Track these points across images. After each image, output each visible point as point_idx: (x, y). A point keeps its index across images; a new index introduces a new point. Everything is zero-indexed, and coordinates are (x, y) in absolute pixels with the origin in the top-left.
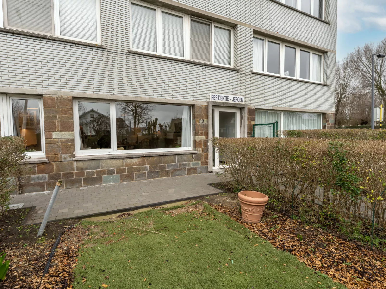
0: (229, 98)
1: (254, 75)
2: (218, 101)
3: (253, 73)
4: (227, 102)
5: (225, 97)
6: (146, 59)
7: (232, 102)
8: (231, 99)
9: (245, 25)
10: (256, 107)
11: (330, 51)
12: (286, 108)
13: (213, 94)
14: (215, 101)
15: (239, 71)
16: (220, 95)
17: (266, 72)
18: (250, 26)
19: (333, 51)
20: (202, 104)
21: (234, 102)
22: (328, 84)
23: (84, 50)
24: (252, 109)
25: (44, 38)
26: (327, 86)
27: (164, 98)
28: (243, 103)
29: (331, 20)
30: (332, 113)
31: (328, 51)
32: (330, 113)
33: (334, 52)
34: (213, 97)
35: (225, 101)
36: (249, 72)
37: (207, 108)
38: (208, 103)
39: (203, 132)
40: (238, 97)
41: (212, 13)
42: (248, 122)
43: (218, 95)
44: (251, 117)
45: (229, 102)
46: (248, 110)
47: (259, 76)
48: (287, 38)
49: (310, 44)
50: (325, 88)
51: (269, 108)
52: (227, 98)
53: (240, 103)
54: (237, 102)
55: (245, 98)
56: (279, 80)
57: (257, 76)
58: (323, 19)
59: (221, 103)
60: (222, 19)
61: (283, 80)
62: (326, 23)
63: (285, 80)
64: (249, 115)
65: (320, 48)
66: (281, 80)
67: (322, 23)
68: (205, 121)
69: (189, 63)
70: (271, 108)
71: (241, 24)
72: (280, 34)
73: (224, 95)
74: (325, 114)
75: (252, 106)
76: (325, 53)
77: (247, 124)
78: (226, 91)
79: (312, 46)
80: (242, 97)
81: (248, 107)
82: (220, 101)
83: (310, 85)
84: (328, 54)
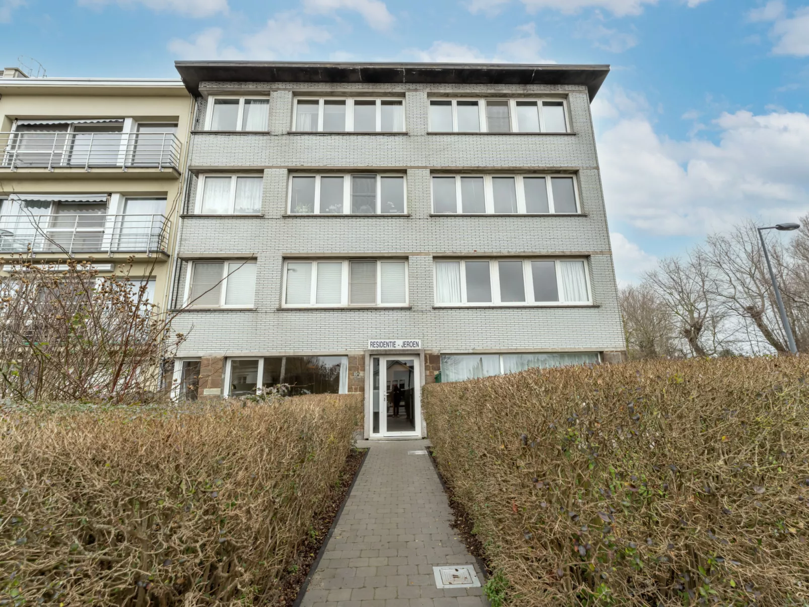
0: (397, 344)
1: (437, 311)
2: (379, 348)
3: (435, 308)
4: (394, 348)
5: (391, 342)
6: (294, 313)
7: (400, 348)
8: (399, 345)
9: (419, 254)
10: (442, 352)
11: (596, 253)
13: (373, 341)
14: (376, 348)
15: (411, 309)
16: (383, 341)
17: (465, 303)
18: (427, 254)
19: (601, 252)
20: (357, 353)
21: (404, 348)
22: (598, 304)
23: (239, 314)
24: (434, 354)
25: (215, 311)
26: (598, 307)
27: (311, 350)
28: (420, 347)
29: (590, 207)
31: (591, 253)
32: (612, 351)
34: (372, 344)
35: (391, 348)
36: (428, 308)
37: (363, 357)
38: (365, 351)
39: (358, 387)
40: (410, 341)
41: (372, 253)
42: (428, 372)
43: (379, 341)
44: (434, 365)
45: (398, 348)
46: (425, 356)
47: (445, 311)
48: (495, 254)
49: (544, 252)
50: (593, 311)
51: (467, 352)
52: (394, 343)
53: (413, 348)
54: (409, 348)
55: (423, 341)
56: (483, 311)
57: (441, 311)
58: (579, 212)
59: (386, 350)
60: (386, 255)
61: (491, 311)
62: (579, 216)
63: (494, 311)
64: (431, 363)
65: (568, 254)
66: (487, 311)
67: (569, 218)
68: (361, 374)
69: (342, 310)
70: (471, 351)
71: (413, 254)
72: (481, 251)
73: (388, 341)
74: (601, 353)
75: (435, 351)
76: (587, 257)
77: (426, 376)
78: (391, 335)
79: (549, 254)
80: (417, 341)
81: (427, 352)
82: (383, 348)
83: (552, 310)
84: (592, 258)
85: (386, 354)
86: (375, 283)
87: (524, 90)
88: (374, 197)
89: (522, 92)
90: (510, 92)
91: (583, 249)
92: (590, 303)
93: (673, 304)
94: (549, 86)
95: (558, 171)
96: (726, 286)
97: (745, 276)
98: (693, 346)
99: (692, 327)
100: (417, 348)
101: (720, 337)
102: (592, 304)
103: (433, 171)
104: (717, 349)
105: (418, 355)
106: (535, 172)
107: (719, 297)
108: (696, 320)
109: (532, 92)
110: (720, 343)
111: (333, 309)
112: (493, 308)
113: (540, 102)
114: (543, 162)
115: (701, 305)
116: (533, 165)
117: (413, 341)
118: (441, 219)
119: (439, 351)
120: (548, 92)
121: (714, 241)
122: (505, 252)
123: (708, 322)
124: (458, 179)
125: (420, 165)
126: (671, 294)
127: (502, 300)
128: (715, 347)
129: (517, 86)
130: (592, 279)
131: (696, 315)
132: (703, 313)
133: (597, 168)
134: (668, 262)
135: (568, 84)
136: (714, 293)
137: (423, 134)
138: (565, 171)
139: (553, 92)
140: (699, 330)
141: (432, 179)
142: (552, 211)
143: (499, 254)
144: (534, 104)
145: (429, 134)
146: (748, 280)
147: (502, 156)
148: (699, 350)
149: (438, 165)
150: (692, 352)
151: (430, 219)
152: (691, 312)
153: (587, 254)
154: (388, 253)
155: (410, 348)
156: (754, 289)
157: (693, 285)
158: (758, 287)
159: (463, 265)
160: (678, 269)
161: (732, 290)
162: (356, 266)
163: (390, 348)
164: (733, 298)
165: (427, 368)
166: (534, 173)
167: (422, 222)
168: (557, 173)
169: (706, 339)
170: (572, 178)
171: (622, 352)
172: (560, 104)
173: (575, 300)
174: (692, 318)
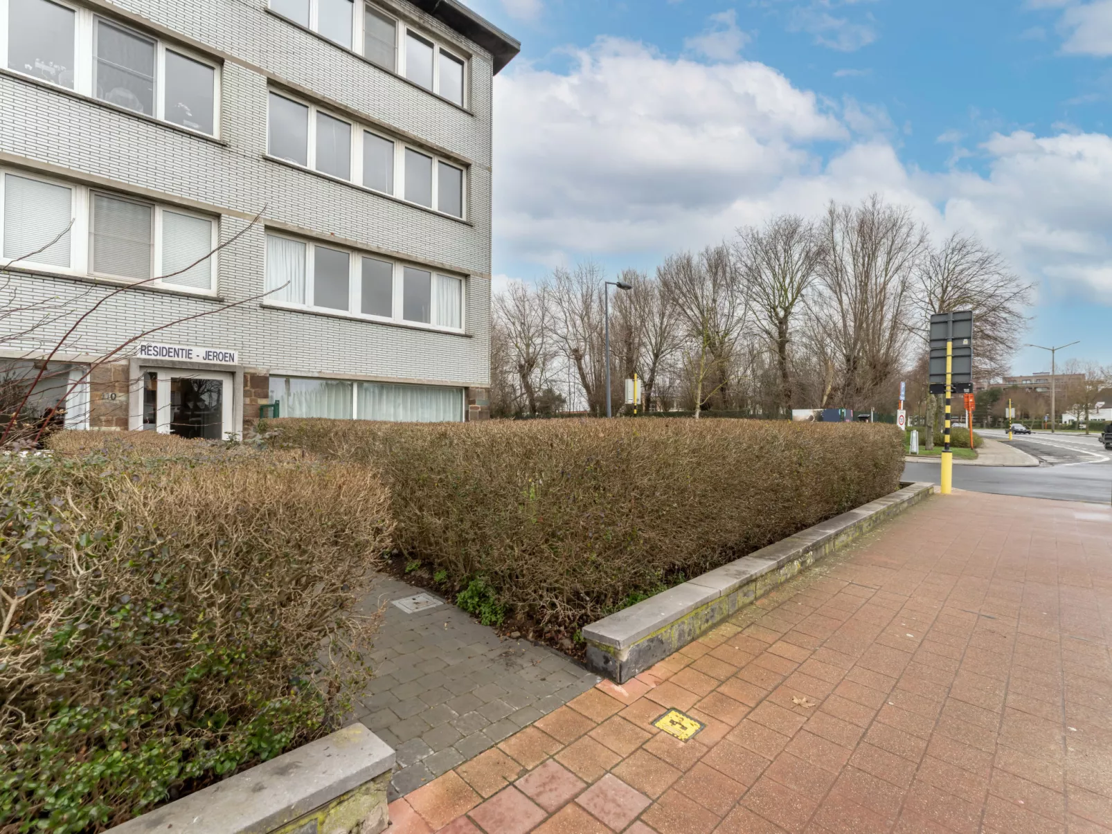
0: (193, 355)
1: (267, 311)
2: (159, 357)
3: (263, 307)
4: (188, 360)
5: (182, 350)
7: (200, 360)
8: (198, 355)
9: (241, 215)
10: (272, 372)
11: (476, 274)
12: (356, 376)
13: (146, 344)
14: (153, 357)
15: (223, 301)
16: (167, 346)
17: (310, 306)
18: (256, 219)
19: (481, 274)
21: (207, 361)
22: (471, 334)
24: (262, 375)
26: (470, 337)
27: (19, 349)
28: (236, 363)
29: (477, 217)
30: (484, 386)
31: (471, 274)
32: (478, 388)
33: (487, 276)
34: (145, 349)
35: (183, 359)
36: (254, 305)
37: (126, 370)
38: (130, 361)
39: (114, 418)
40: (218, 351)
41: (146, 189)
42: (248, 401)
43: (159, 345)
44: (259, 390)
45: (195, 360)
46: (245, 377)
47: (280, 313)
48: (359, 246)
49: (421, 259)
50: (464, 340)
51: (310, 375)
52: (189, 353)
53: (223, 363)
54: (215, 362)
55: (241, 354)
56: (337, 321)
57: (275, 313)
58: (464, 219)
59: (173, 362)
60: (177, 201)
61: (347, 323)
62: (464, 223)
63: (353, 323)
64: (252, 387)
65: (448, 268)
66: (342, 322)
67: (453, 223)
68: (121, 397)
69: (76, 280)
70: (316, 375)
71: (230, 213)
72: (340, 236)
73: (177, 347)
74: (467, 388)
75: (262, 370)
76: (466, 276)
77: (244, 404)
78: (184, 339)
79: (427, 262)
80: (232, 352)
81: (247, 371)
82: (167, 358)
83: (422, 333)
84: (472, 279)
85: (172, 367)
86: (150, 246)
87: (420, 18)
88: (150, 82)
89: (416, 19)
90: (401, 10)
91: (464, 267)
92: (462, 331)
93: (514, 335)
94: (452, 31)
95: (448, 157)
96: (562, 325)
97: (576, 317)
98: (524, 382)
99: (526, 362)
100: (231, 363)
101: (548, 375)
102: (463, 333)
103: (272, 82)
104: (542, 387)
105: (233, 374)
106: (421, 146)
107: (554, 335)
108: (531, 355)
109: (429, 27)
110: (546, 381)
111: (54, 277)
112: (351, 320)
113: (437, 47)
114: (433, 137)
115: (538, 341)
116: (420, 136)
117: (224, 351)
118: (282, 168)
119: (268, 370)
120: (449, 38)
121: (560, 275)
122: (373, 247)
123: (540, 361)
124: (313, 111)
125: (249, 61)
126: (514, 324)
127: (363, 311)
128: (540, 385)
129: (413, 7)
130: (468, 305)
131: (531, 350)
132: (538, 348)
133: (490, 170)
134: (516, 287)
135: (474, 41)
136: (551, 330)
137: (258, 7)
138: (456, 160)
139: (455, 42)
140: (532, 366)
141: (268, 96)
142: (435, 208)
143: (365, 247)
144: (431, 45)
145: (268, 12)
146: (578, 322)
147: (382, 105)
148: (528, 387)
149: (284, 76)
150: (521, 388)
151: (262, 163)
152: (528, 346)
153: (467, 272)
154: (181, 198)
155: (219, 362)
156: (581, 331)
157: (534, 317)
158: (584, 331)
159: (311, 250)
160: (524, 296)
161: (565, 330)
162: (105, 203)
163: (180, 359)
164: (565, 338)
165: (246, 394)
166: (419, 147)
167: (248, 163)
168: (447, 157)
169: (535, 376)
170: (462, 171)
171: (486, 389)
172: (461, 63)
173: (447, 325)
174: (528, 354)
